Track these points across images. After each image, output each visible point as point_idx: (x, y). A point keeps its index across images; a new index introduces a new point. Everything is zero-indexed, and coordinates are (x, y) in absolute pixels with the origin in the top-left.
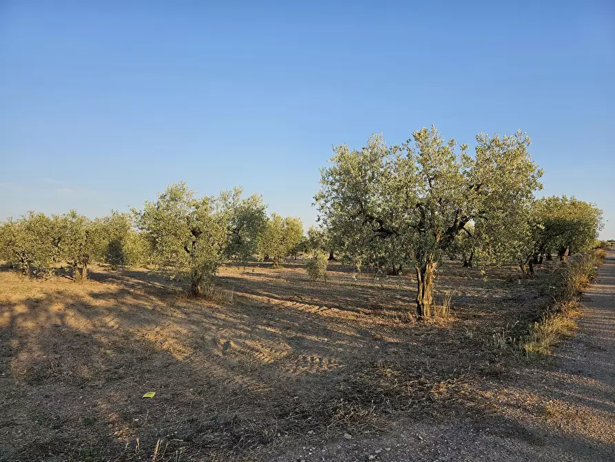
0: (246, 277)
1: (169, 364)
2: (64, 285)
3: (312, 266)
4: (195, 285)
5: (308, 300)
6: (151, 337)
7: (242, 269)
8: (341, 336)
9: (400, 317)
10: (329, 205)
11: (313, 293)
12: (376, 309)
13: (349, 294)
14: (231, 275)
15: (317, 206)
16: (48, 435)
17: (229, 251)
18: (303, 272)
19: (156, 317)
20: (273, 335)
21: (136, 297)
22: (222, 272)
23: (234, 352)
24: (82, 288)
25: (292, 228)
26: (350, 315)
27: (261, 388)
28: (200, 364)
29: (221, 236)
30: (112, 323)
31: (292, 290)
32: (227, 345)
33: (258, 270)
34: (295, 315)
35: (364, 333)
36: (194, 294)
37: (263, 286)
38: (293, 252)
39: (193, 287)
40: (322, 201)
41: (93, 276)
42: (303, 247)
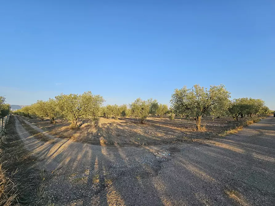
0: (153, 120)
1: (140, 135)
2: (113, 120)
3: (170, 117)
4: (142, 121)
5: (169, 125)
6: (135, 131)
7: (152, 118)
8: (176, 132)
9: (192, 130)
10: (173, 102)
11: (170, 124)
12: (186, 128)
13: (180, 124)
15: (171, 103)
16: (125, 142)
17: (150, 113)
18: (168, 119)
19: (135, 127)
20: (161, 132)
21: (129, 123)
22: (148, 118)
23: (153, 134)
24: (118, 121)
25: (165, 107)
26: (180, 129)
27: (159, 139)
28: (146, 135)
29: (148, 109)
30: (126, 128)
31: (165, 123)
32: (151, 133)
33: (156, 118)
34: (166, 128)
35: (182, 132)
36: (142, 123)
37: (157, 122)
38: (165, 114)
39: (142, 122)
40: (172, 102)
41: (119, 119)
42: (168, 112)
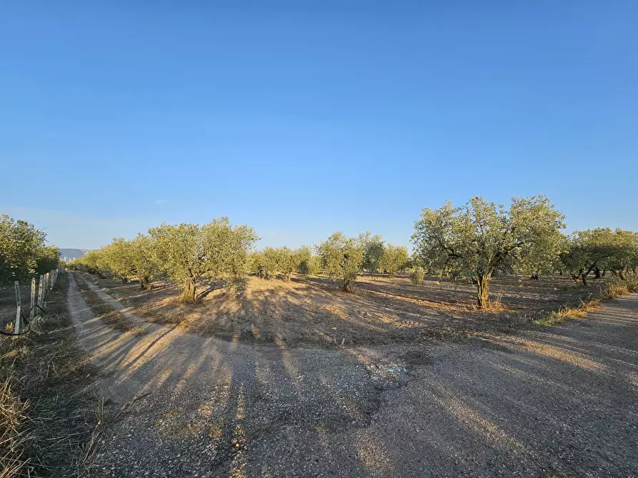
0: (373, 282)
1: (339, 319)
2: (279, 283)
3: (413, 277)
4: (345, 286)
5: (410, 296)
6: (328, 308)
7: (370, 278)
8: (427, 314)
9: (467, 307)
10: (420, 241)
11: (413, 292)
12: (453, 302)
13: (439, 294)
14: (364, 281)
15: (413, 241)
16: (301, 337)
17: (364, 266)
18: (408, 280)
19: (327, 300)
20: (390, 312)
21: (316, 290)
22: (359, 279)
23: (369, 317)
24: (291, 286)
25: (401, 253)
26: (436, 305)
27: (384, 331)
28: (352, 319)
29: (359, 258)
30: (308, 302)
31: (402, 290)
32: (365, 314)
33: (380, 279)
34: (401, 303)
35: (442, 314)
36: (345, 290)
37: (381, 287)
38: (402, 268)
39: (344, 287)
40: (416, 239)
41: (293, 280)
42: (409, 264)
